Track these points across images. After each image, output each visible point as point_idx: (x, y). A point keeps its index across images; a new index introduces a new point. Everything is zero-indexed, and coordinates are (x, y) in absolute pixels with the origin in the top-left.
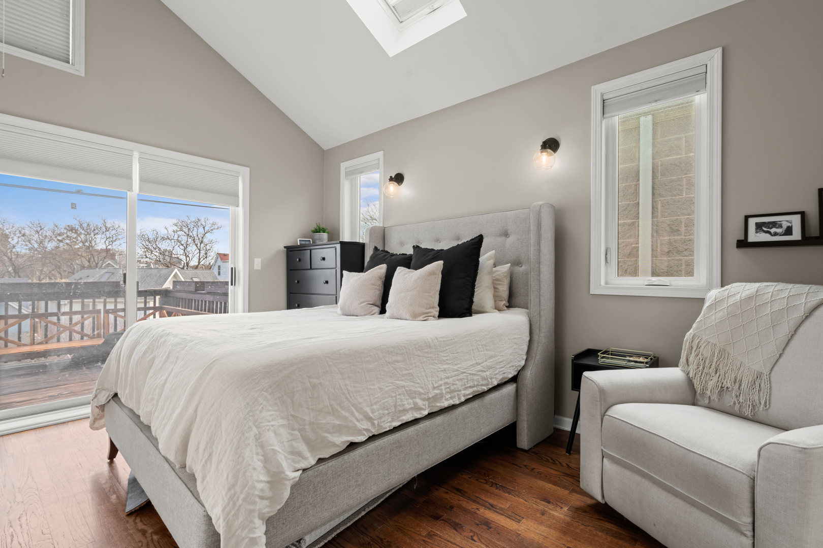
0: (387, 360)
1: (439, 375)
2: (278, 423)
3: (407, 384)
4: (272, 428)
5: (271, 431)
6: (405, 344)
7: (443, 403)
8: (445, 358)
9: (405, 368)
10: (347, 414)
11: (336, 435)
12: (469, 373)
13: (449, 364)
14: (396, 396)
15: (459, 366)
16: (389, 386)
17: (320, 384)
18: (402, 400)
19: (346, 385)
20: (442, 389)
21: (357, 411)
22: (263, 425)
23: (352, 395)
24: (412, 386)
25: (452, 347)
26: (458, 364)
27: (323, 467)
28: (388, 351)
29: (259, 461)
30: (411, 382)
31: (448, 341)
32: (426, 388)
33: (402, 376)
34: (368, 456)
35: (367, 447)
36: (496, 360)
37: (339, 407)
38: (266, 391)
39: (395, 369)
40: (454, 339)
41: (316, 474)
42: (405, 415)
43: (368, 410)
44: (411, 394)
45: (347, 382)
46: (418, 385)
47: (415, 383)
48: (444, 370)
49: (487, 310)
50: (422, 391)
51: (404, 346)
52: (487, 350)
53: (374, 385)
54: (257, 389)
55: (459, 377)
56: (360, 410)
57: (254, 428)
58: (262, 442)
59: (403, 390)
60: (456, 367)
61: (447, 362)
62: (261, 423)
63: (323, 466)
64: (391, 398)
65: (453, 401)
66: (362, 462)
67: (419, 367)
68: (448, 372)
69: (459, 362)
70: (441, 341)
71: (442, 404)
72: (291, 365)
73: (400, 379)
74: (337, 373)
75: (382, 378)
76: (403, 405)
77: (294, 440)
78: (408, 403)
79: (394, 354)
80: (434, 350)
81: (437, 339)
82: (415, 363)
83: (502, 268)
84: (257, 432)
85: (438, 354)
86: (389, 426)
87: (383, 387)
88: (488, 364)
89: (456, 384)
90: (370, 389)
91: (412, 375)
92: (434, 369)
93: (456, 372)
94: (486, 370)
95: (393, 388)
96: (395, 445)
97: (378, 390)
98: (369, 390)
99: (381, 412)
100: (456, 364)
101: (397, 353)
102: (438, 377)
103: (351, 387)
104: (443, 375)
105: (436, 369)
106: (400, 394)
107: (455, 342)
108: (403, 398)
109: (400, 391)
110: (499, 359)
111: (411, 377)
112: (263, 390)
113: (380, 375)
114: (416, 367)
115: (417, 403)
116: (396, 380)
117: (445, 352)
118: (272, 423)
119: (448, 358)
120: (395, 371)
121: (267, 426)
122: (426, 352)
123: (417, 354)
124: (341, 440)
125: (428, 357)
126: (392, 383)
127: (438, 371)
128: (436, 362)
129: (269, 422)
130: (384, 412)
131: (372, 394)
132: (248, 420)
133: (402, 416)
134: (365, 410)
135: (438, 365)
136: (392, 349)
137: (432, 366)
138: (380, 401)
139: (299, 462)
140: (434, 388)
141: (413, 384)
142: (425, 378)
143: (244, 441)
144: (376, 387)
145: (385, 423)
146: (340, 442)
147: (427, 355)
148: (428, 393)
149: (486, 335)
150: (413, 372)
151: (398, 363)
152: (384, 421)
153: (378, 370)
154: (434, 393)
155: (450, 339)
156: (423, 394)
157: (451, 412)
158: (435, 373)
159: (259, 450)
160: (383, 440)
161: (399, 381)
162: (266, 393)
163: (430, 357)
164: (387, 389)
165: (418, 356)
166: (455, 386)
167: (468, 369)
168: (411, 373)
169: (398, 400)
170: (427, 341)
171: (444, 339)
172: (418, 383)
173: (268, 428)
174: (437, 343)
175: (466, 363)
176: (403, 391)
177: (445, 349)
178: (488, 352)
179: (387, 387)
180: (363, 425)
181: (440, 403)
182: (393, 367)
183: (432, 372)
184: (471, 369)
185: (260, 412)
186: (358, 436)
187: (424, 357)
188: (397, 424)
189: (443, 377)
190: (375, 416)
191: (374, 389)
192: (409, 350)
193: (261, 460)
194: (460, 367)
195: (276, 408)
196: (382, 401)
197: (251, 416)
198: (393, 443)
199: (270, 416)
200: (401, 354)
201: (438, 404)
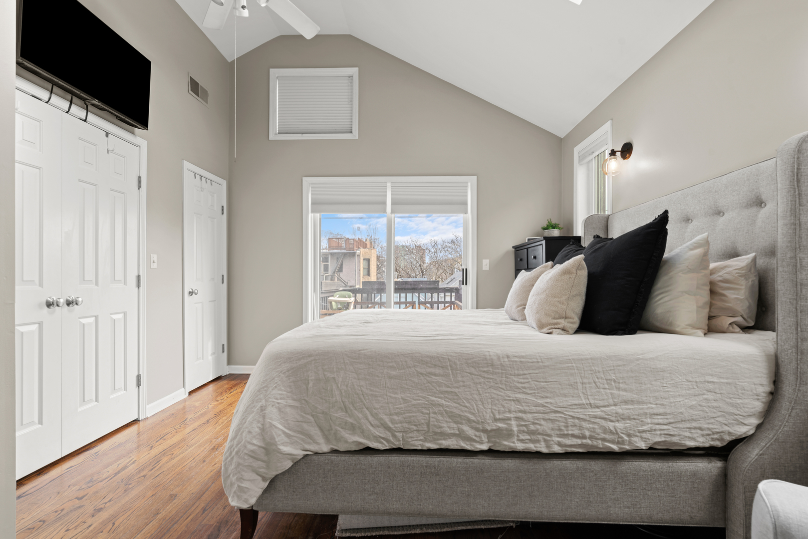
0: (419, 370)
1: (506, 405)
2: (287, 402)
3: (448, 404)
4: (277, 405)
5: (276, 407)
6: (451, 356)
7: (514, 443)
8: (520, 385)
9: (445, 384)
10: (360, 415)
11: (349, 432)
12: (569, 415)
13: (528, 394)
14: (429, 414)
15: (549, 400)
16: (419, 400)
17: (334, 378)
18: (438, 420)
19: (360, 386)
20: (510, 425)
21: (372, 415)
22: (271, 400)
23: (367, 398)
24: (455, 407)
25: (537, 371)
26: (547, 397)
27: (334, 457)
28: (422, 361)
29: (257, 427)
30: (455, 403)
31: (528, 362)
32: (480, 416)
33: (442, 392)
34: (389, 467)
35: (390, 458)
36: (642, 409)
37: (351, 405)
38: (284, 373)
39: (429, 383)
40: (542, 362)
41: (326, 462)
42: (444, 439)
43: (386, 419)
44: (455, 418)
45: (362, 383)
46: (466, 409)
47: (461, 405)
48: (517, 401)
49: (678, 329)
50: (472, 417)
51: (448, 359)
52: (619, 389)
53: (396, 393)
54: (277, 370)
55: (546, 416)
56: (375, 416)
57: (264, 401)
58: (265, 413)
59: (441, 409)
60: (540, 401)
61: (524, 390)
62: (270, 398)
63: (336, 458)
64: (422, 414)
65: (535, 447)
66: (381, 471)
67: (470, 388)
68: (523, 404)
69: (548, 395)
70: (516, 362)
71: (512, 445)
72: (310, 356)
73: (437, 395)
74: (353, 372)
75: (408, 389)
76: (440, 427)
77: (305, 422)
78: (448, 427)
79: (430, 365)
80: (500, 371)
81: (508, 357)
82: (463, 382)
83: (737, 261)
84: (265, 405)
85: (506, 377)
86: (421, 445)
87: (409, 399)
88: (620, 411)
89: (540, 425)
90: (390, 396)
91: (457, 395)
92: (498, 395)
93: (541, 408)
94: (613, 419)
95: (425, 404)
96: (429, 470)
97: (401, 400)
98: (389, 398)
99: (406, 425)
100: (543, 397)
101: (435, 365)
102: (504, 406)
103: (367, 389)
104: (514, 406)
105: (501, 396)
106: (435, 413)
107: (545, 366)
108: (440, 418)
109: (436, 410)
110: (652, 408)
111: (456, 397)
112: (281, 372)
113: (407, 385)
114: (464, 386)
115: (463, 431)
116: (430, 395)
117: (521, 377)
118: (279, 401)
119: (526, 385)
120: (429, 384)
121: (274, 402)
122: (484, 372)
123: (468, 371)
124: (354, 440)
125: (488, 378)
126: (423, 397)
127: (506, 400)
128: (503, 386)
129: (277, 399)
130: (411, 427)
131: (392, 403)
132: (261, 392)
133: (441, 439)
134: (382, 417)
135: (506, 392)
136: (428, 359)
137: (495, 391)
138: (404, 413)
139: (309, 443)
140: (496, 420)
141: (458, 405)
142: (479, 403)
143: (252, 408)
144: (399, 396)
145: (413, 439)
146: (352, 441)
147: (486, 375)
148: (482, 422)
149: (619, 366)
150: (459, 392)
151: (436, 376)
152: (411, 437)
153: (404, 378)
154: (496, 426)
155: (536, 360)
156: (474, 421)
157: (536, 461)
158: (498, 400)
159: (261, 419)
160: (413, 458)
161: (436, 397)
162: (283, 375)
163: (491, 378)
164: (415, 402)
165: (471, 374)
166: (538, 427)
167: (567, 409)
168: (455, 393)
169: (432, 419)
170: (488, 357)
171: (522, 360)
172: (466, 407)
173: (273, 404)
174: (507, 363)
175: (564, 399)
176: (440, 411)
177: (521, 372)
178: (622, 393)
179: (415, 400)
180: (380, 433)
181: (509, 442)
182: (426, 380)
183: (493, 398)
184: (576, 410)
185: (273, 389)
186: (374, 442)
187: (482, 377)
188: (433, 446)
189: (513, 409)
190: (396, 427)
191: (396, 398)
192: (455, 364)
193: (259, 428)
194: (551, 403)
195: (289, 390)
196: (407, 415)
197: (265, 390)
198: (426, 467)
199: (280, 394)
200: (442, 367)
201: (506, 443)
